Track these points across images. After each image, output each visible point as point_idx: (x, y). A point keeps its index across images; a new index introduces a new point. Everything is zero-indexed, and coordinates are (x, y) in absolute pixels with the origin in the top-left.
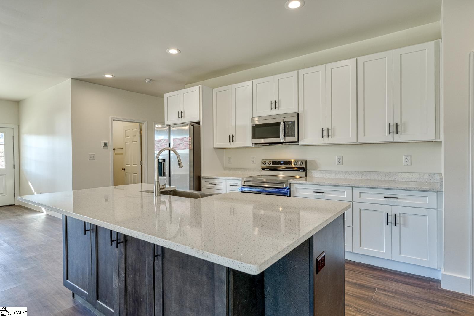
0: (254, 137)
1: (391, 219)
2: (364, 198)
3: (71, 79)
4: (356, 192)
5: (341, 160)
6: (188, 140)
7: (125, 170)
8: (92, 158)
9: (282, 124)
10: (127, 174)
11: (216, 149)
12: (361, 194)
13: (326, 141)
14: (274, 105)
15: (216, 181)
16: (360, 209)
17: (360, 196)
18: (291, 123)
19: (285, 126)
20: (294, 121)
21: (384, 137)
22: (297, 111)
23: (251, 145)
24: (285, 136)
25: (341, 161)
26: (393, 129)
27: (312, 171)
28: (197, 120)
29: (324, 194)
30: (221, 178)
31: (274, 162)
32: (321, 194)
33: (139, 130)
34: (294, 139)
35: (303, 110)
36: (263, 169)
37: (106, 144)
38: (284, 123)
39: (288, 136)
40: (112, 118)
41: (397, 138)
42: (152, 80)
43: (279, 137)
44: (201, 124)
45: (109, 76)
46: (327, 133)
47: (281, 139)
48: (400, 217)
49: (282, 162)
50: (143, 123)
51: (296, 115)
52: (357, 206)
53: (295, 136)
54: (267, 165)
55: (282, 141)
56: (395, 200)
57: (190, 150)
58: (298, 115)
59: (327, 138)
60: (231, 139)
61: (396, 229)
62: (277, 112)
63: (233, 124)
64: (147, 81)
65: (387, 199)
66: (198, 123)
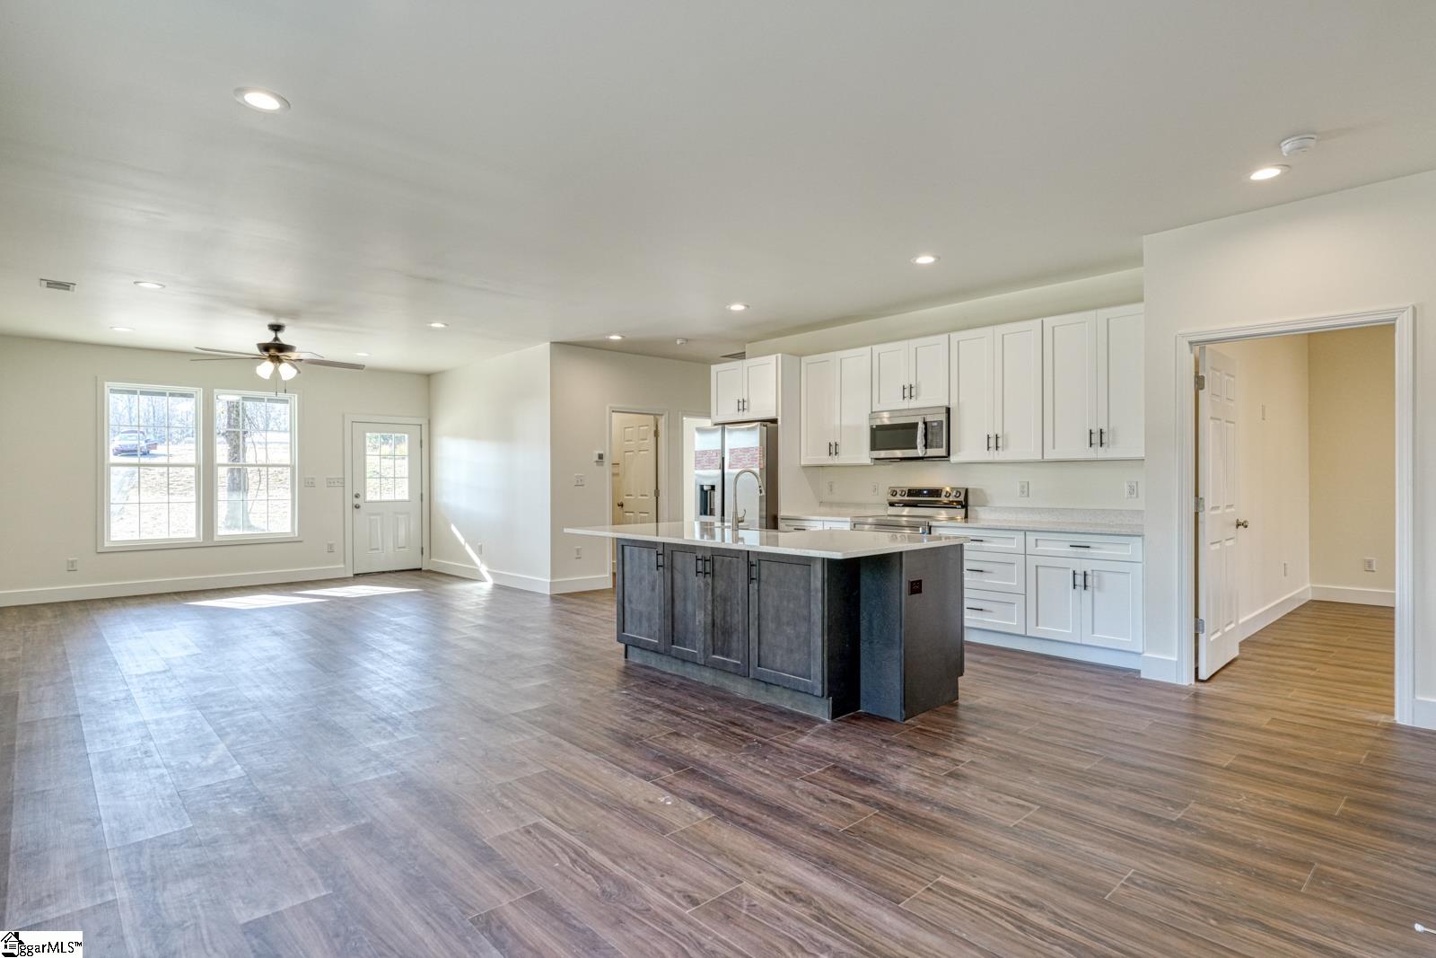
0: (874, 447)
1: (1080, 580)
2: (1042, 548)
3: (552, 343)
4: (1031, 538)
5: (1026, 489)
6: (758, 452)
7: (622, 505)
8: (580, 483)
9: (921, 427)
10: (628, 514)
11: (805, 467)
12: (1039, 543)
13: (994, 456)
14: (909, 391)
15: (806, 524)
16: (1037, 567)
17: (1037, 546)
18: (936, 424)
19: (926, 429)
20: (942, 422)
21: (1082, 451)
22: (946, 404)
23: (868, 461)
24: (926, 446)
25: (1025, 491)
26: (1096, 439)
27: (977, 508)
28: (772, 415)
29: (983, 544)
30: (815, 518)
31: (912, 492)
32: (978, 544)
33: (653, 429)
34: (942, 452)
35: (956, 401)
36: (892, 504)
37: (601, 457)
38: (925, 423)
39: (931, 447)
40: (610, 407)
41: (1101, 453)
42: (687, 340)
43: (916, 448)
44: (779, 423)
45: (616, 338)
46: (994, 442)
47: (920, 452)
48: (1093, 576)
49: (925, 492)
50: (662, 415)
51: (944, 411)
52: (1032, 561)
53: (942, 447)
54: (898, 498)
55: (921, 455)
56: (1086, 550)
57: (761, 469)
58: (948, 410)
59: (996, 452)
60: (833, 449)
61: (1087, 595)
62: (913, 404)
63: (838, 422)
64: (678, 342)
65: (1074, 549)
66: (774, 421)
